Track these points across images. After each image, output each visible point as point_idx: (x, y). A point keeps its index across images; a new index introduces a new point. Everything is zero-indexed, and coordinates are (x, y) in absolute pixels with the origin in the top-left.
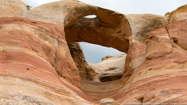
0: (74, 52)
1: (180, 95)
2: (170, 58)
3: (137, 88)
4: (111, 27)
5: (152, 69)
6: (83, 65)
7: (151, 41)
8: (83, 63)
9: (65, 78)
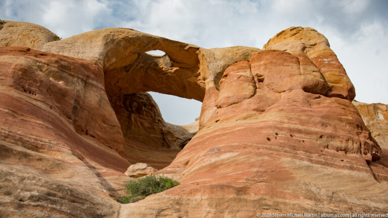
0: (144, 108)
1: (236, 154)
4: (187, 69)
5: (218, 121)
6: (157, 126)
7: (226, 80)
8: (157, 123)
9: (93, 136)
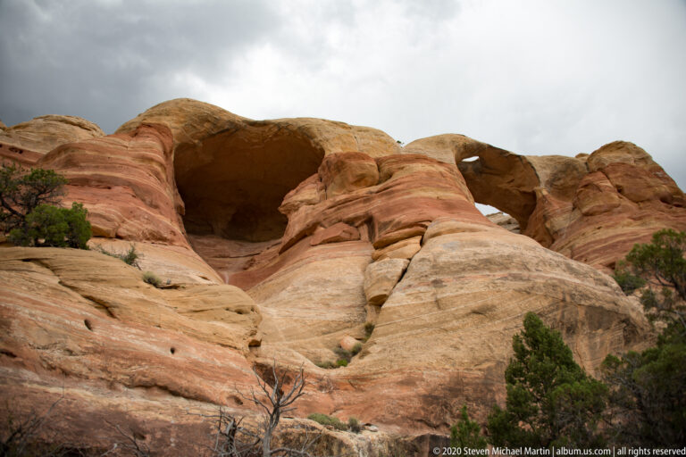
2: (620, 212)
3: (594, 252)
4: (498, 175)
7: (588, 190)
